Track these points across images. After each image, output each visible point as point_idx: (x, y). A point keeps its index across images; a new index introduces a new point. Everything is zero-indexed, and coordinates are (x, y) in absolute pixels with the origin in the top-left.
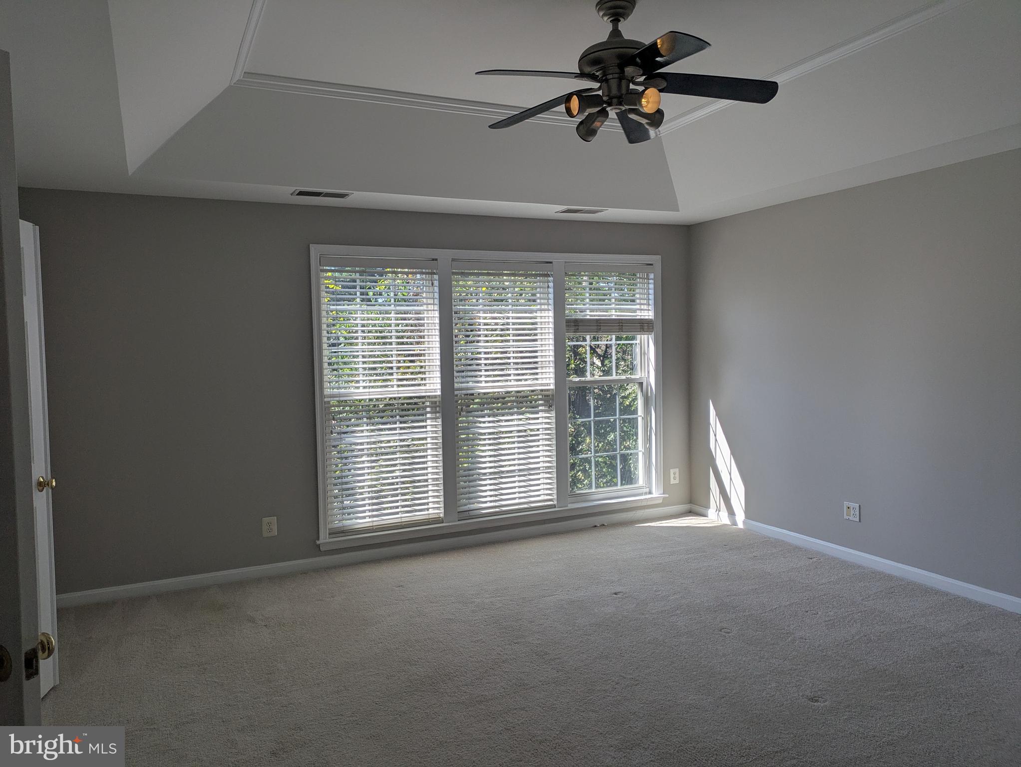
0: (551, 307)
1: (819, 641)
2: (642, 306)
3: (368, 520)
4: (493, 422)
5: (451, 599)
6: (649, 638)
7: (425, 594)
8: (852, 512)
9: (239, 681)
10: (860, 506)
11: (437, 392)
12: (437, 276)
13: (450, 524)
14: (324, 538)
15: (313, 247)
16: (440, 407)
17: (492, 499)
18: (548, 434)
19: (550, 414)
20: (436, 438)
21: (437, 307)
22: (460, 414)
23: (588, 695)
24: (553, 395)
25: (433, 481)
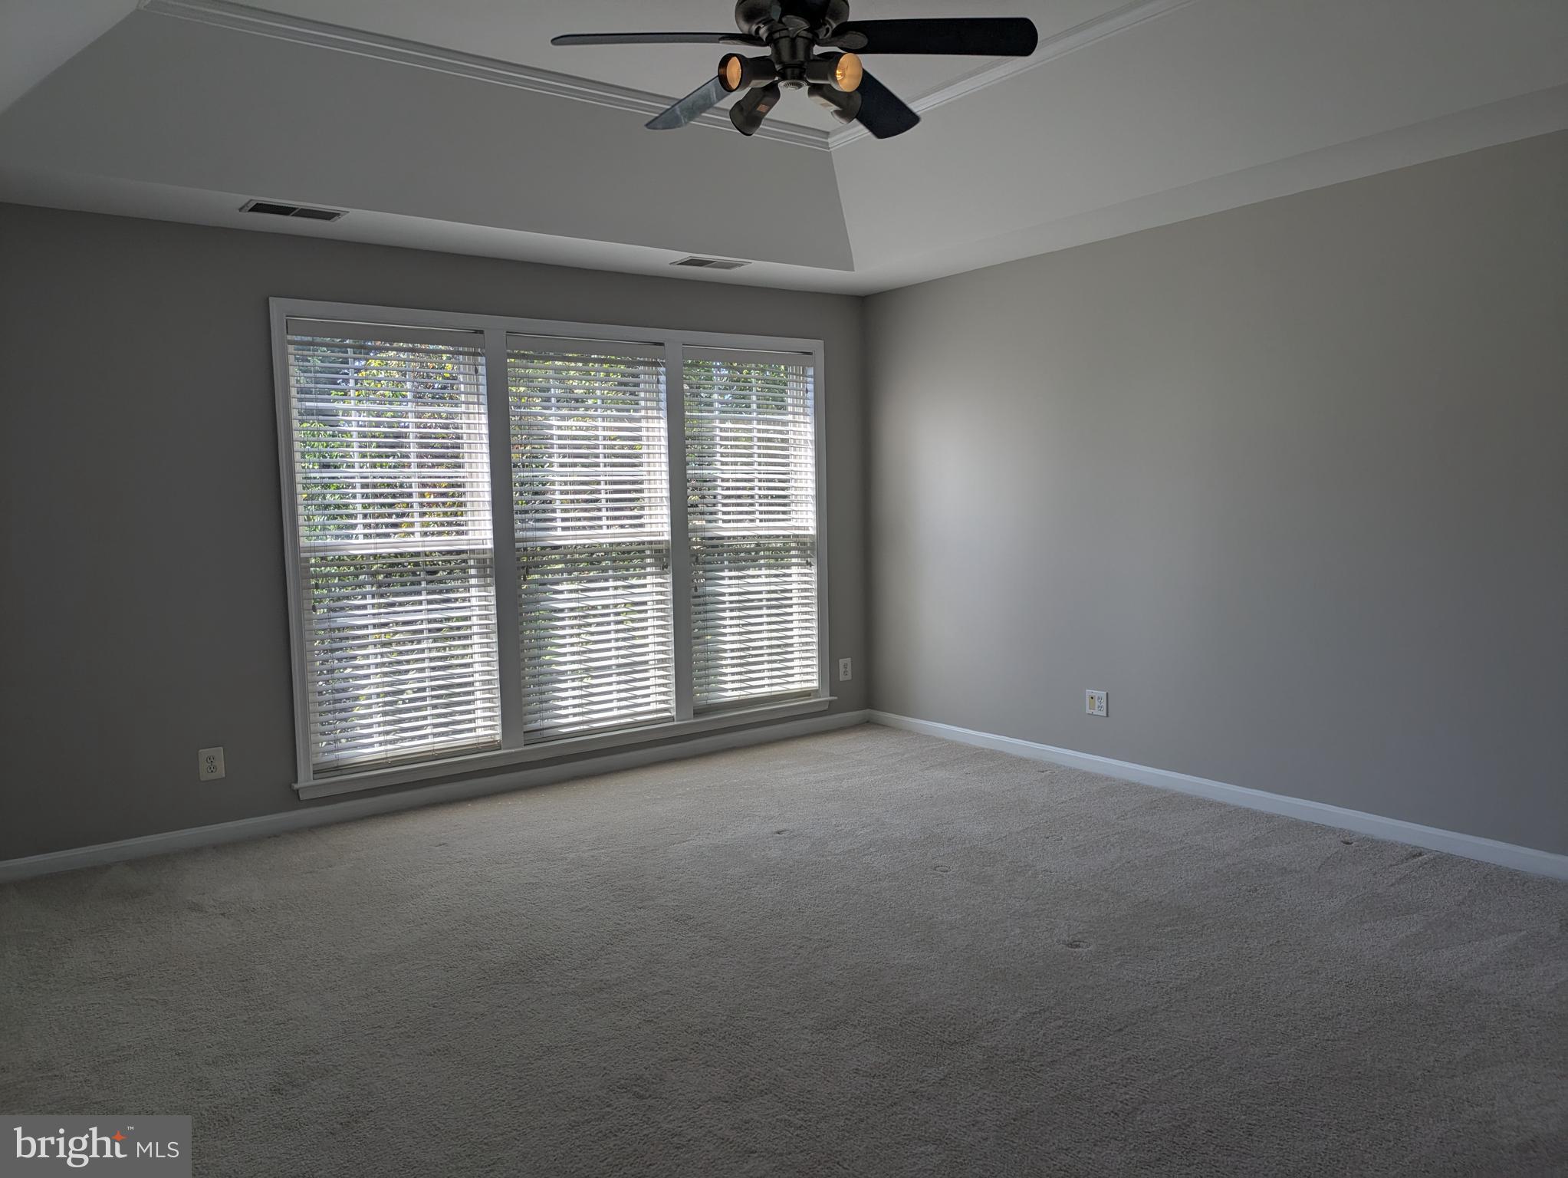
0: (663, 414)
1: (1070, 872)
2: (797, 416)
3: (377, 748)
4: (576, 591)
5: (529, 856)
6: (836, 886)
7: (485, 852)
8: (1097, 703)
9: (193, 996)
10: (1107, 694)
11: (486, 544)
12: (484, 358)
13: (513, 751)
14: (305, 779)
15: (274, 302)
16: (492, 567)
17: (577, 710)
18: (661, 610)
19: (663, 578)
20: (486, 617)
21: (483, 409)
22: (525, 579)
23: (760, 965)
24: (668, 550)
25: (483, 685)
